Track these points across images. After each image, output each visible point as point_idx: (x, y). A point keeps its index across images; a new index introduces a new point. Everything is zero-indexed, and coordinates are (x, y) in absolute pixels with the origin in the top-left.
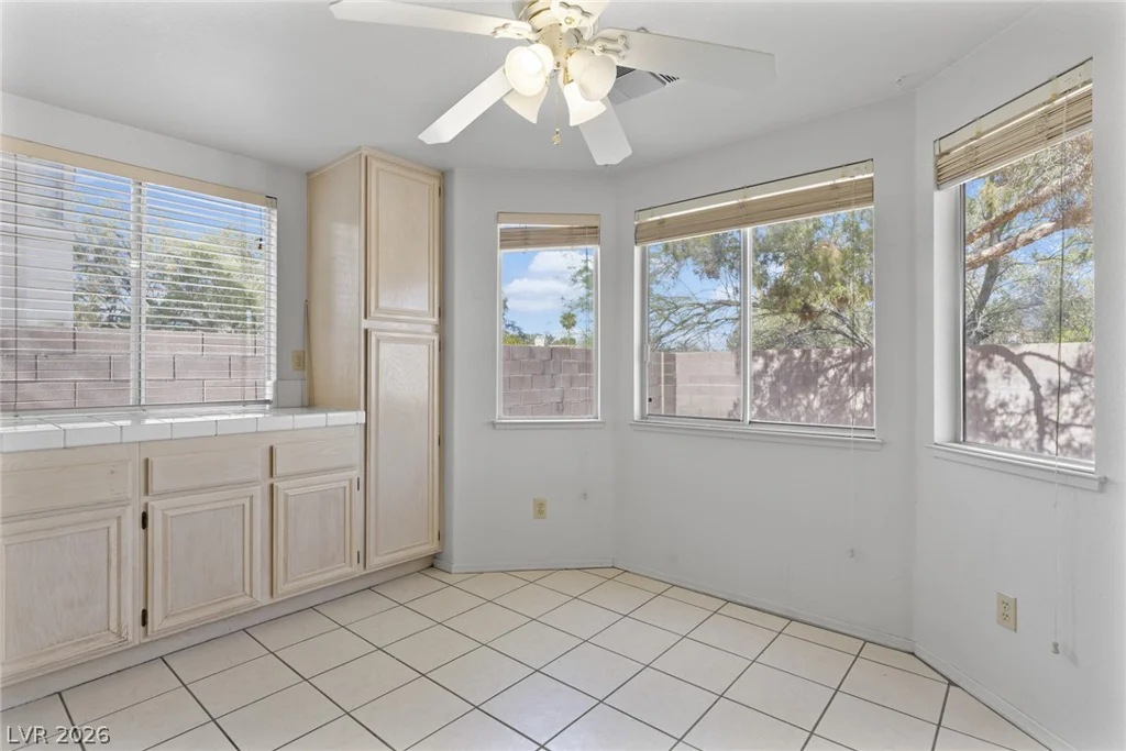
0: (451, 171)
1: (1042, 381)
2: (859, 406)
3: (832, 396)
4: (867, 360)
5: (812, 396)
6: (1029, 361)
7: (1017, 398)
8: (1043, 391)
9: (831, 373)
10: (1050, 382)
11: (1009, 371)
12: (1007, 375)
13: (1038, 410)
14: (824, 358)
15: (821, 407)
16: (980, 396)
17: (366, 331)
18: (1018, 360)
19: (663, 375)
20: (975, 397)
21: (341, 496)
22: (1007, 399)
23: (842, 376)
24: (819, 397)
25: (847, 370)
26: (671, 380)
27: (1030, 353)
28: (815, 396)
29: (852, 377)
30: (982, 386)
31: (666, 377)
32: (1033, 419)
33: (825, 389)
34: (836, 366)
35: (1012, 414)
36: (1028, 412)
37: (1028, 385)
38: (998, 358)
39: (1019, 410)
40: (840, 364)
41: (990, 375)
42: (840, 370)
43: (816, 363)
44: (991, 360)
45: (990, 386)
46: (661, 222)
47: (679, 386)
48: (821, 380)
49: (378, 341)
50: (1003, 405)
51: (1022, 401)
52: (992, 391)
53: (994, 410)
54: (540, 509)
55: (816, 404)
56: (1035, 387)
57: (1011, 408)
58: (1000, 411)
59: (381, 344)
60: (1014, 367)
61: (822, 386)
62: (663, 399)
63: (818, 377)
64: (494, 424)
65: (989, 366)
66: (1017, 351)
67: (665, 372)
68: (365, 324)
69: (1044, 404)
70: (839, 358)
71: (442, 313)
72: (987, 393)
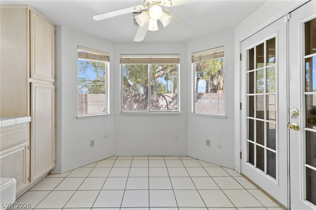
0: (60, 27)
1: (168, 101)
2: (135, 107)
3: (130, 105)
4: (137, 97)
5: (125, 105)
6: (166, 97)
7: (164, 104)
8: (168, 103)
9: (129, 100)
10: (169, 101)
11: (163, 99)
12: (162, 100)
13: (167, 106)
14: (128, 96)
15: (127, 108)
16: (158, 104)
17: (31, 83)
18: (164, 97)
19: (84, 101)
20: (157, 104)
21: (22, 154)
22: (162, 104)
23: (132, 100)
24: (126, 106)
25: (133, 99)
26: (86, 102)
27: (166, 95)
28: (126, 105)
29: (134, 101)
30: (158, 102)
31: (85, 101)
32: (166, 108)
33: (128, 103)
34: (130, 98)
35: (163, 107)
36: (166, 107)
37: (166, 102)
38: (161, 96)
39: (164, 107)
40: (131, 97)
41: (160, 100)
42: (131, 99)
43: (126, 97)
44: (160, 97)
45: (160, 102)
46: (128, 59)
47: (88, 104)
48: (127, 101)
49: (35, 88)
50: (162, 106)
51: (165, 105)
52: (160, 103)
53: (160, 107)
54: (92, 143)
55: (126, 107)
56: (167, 102)
57: (163, 106)
58: (161, 107)
59: (36, 89)
60: (163, 98)
61: (127, 103)
62: (84, 108)
63: (126, 100)
64: (77, 118)
65: (159, 98)
66: (164, 95)
67: (85, 100)
68: (30, 80)
69: (168, 105)
70: (131, 96)
71: (55, 78)
72: (159, 103)
